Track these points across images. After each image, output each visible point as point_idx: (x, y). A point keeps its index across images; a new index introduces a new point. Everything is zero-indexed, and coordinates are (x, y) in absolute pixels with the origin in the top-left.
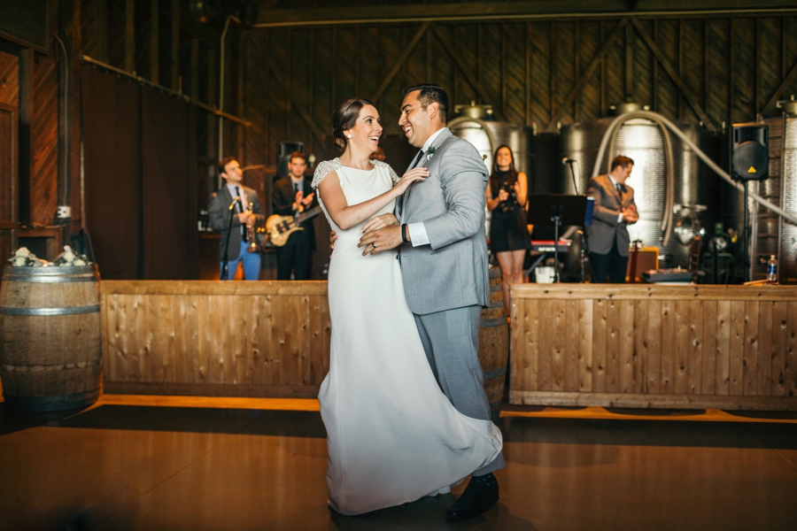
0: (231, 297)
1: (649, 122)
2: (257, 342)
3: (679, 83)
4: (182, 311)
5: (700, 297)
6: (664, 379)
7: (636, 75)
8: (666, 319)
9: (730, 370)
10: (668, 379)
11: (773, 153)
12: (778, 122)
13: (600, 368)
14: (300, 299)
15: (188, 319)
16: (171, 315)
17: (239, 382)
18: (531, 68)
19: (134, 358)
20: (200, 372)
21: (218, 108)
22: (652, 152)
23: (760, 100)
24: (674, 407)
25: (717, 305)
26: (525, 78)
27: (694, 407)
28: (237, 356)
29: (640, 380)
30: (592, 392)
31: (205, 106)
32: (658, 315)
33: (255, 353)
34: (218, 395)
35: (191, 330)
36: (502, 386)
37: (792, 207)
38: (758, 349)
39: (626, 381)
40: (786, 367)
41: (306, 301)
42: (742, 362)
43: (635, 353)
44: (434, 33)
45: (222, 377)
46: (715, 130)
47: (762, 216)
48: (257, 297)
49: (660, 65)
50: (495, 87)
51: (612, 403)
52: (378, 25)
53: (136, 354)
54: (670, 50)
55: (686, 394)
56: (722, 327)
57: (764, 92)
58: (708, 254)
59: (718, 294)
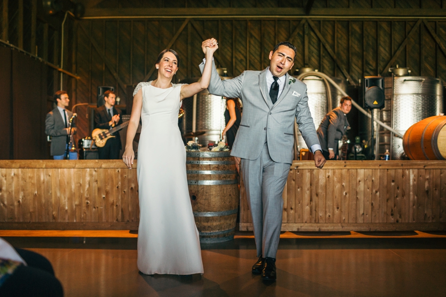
0: (73, 169)
1: (318, 78)
2: (88, 196)
3: (335, 57)
4: (42, 179)
5: (348, 167)
6: (328, 214)
7: (310, 52)
8: (329, 180)
9: (364, 209)
10: (330, 214)
11: (387, 96)
12: (390, 79)
13: (292, 209)
14: (115, 171)
15: (45, 183)
16: (35, 181)
17: (77, 221)
18: (249, 47)
19: (12, 207)
20: (53, 215)
21: (60, 67)
22: (320, 95)
23: (380, 68)
24: (333, 230)
25: (357, 172)
26: (246, 53)
27: (345, 230)
28: (76, 205)
29: (314, 215)
30: (287, 223)
31: (52, 65)
32: (324, 178)
33: (87, 203)
34: (64, 229)
35: (48, 190)
36: (235, 220)
37: (398, 127)
38: (380, 196)
39: (306, 216)
40: (395, 206)
41: (118, 171)
42: (371, 205)
43: (311, 200)
44: (192, 25)
45: (67, 218)
46: (355, 85)
47: (381, 132)
48: (88, 170)
49: (324, 46)
50: (229, 58)
51: (298, 229)
52: (158, 20)
53: (13, 205)
54: (329, 38)
55: (340, 222)
56: (359, 184)
57: (382, 64)
58: (352, 155)
59: (357, 165)
